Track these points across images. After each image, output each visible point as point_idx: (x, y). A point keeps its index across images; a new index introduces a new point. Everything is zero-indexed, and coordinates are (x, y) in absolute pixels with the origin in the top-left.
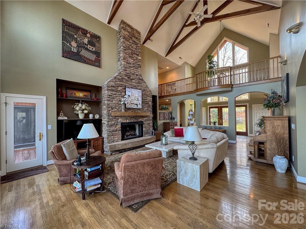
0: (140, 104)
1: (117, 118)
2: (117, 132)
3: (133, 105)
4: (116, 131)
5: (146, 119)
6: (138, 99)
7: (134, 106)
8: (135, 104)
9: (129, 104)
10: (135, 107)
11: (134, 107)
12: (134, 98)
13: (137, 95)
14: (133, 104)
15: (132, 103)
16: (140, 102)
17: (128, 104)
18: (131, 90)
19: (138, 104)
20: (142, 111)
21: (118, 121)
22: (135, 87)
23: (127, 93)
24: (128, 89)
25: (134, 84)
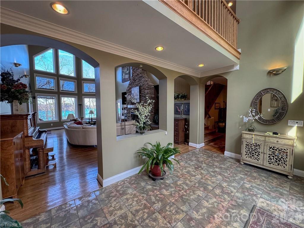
1: (129, 109)
3: (135, 100)
6: (137, 95)
12: (135, 94)
13: (137, 92)
17: (133, 100)
18: (134, 89)
19: (137, 98)
21: (130, 111)
22: (137, 85)
23: (133, 92)
24: (132, 89)
25: (137, 83)
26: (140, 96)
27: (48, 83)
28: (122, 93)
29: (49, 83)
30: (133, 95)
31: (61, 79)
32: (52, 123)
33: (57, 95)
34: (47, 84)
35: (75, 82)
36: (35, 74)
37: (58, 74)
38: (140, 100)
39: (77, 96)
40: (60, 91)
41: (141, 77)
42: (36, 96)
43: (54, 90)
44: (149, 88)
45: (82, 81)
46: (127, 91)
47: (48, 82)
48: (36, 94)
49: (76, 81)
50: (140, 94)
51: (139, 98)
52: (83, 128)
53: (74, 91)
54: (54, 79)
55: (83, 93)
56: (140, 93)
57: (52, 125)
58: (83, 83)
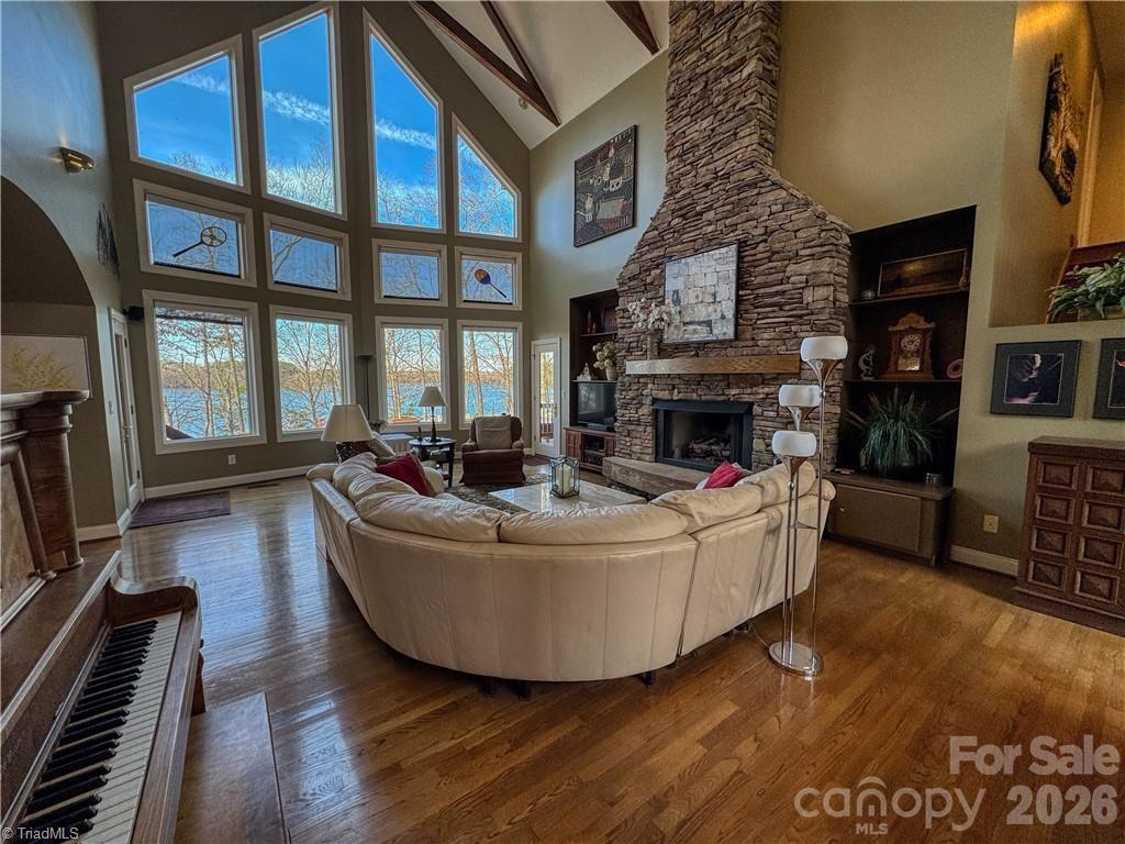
0: (723, 317)
1: (641, 380)
2: (641, 428)
3: (691, 327)
4: (639, 422)
5: (766, 390)
6: (714, 295)
7: (695, 331)
8: (700, 323)
9: (676, 327)
10: (701, 334)
11: (695, 338)
12: (697, 297)
13: (711, 279)
14: (691, 323)
15: (688, 320)
16: (728, 308)
17: (672, 329)
18: (684, 267)
19: (713, 318)
20: (748, 351)
21: (645, 392)
22: (712, 243)
23: (671, 285)
24: (671, 269)
25: (710, 228)
26: (739, 300)
27: (207, 240)
28: (572, 300)
29: (213, 237)
30: (677, 302)
31: (273, 225)
32: (232, 450)
33: (254, 307)
34: (202, 242)
35: (338, 241)
36: (139, 186)
37: (260, 193)
38: (737, 325)
39: (350, 316)
40: (271, 286)
41: (753, 185)
42: (145, 306)
43: (239, 276)
44: (826, 249)
45: (375, 242)
46: (621, 284)
47: (208, 232)
48: (148, 296)
49: (346, 237)
50: (737, 290)
51: (730, 314)
52: (502, 539)
53: (334, 288)
54: (239, 217)
55: (376, 301)
56: (741, 284)
57: (232, 459)
58: (380, 248)
